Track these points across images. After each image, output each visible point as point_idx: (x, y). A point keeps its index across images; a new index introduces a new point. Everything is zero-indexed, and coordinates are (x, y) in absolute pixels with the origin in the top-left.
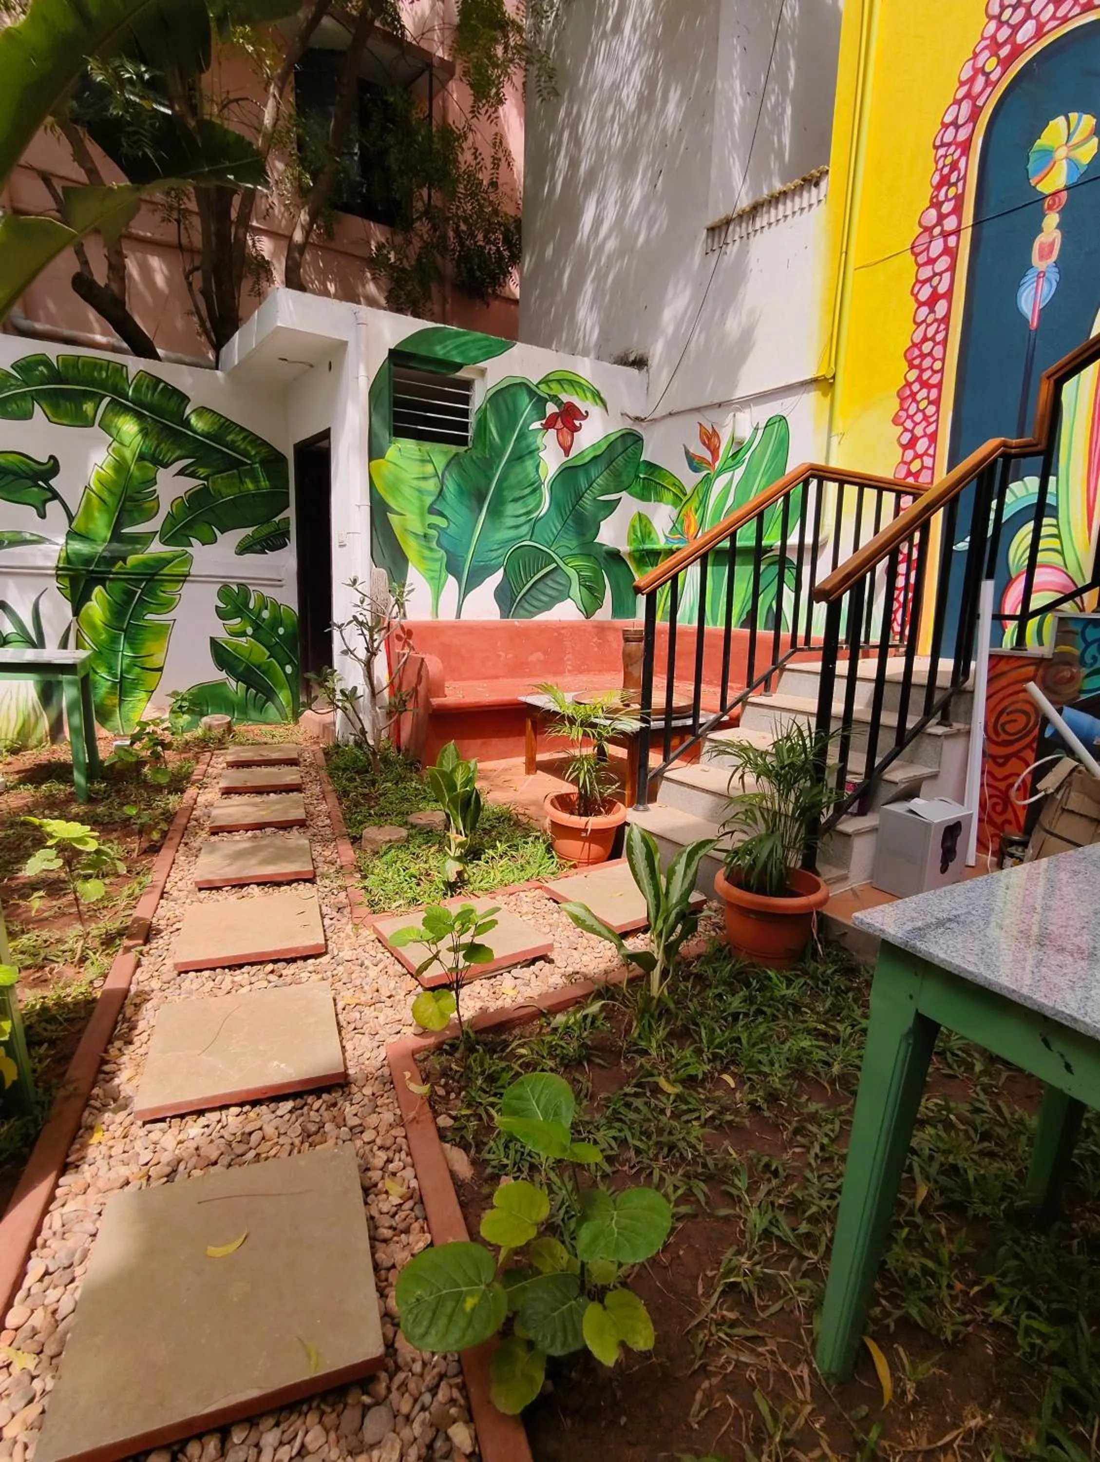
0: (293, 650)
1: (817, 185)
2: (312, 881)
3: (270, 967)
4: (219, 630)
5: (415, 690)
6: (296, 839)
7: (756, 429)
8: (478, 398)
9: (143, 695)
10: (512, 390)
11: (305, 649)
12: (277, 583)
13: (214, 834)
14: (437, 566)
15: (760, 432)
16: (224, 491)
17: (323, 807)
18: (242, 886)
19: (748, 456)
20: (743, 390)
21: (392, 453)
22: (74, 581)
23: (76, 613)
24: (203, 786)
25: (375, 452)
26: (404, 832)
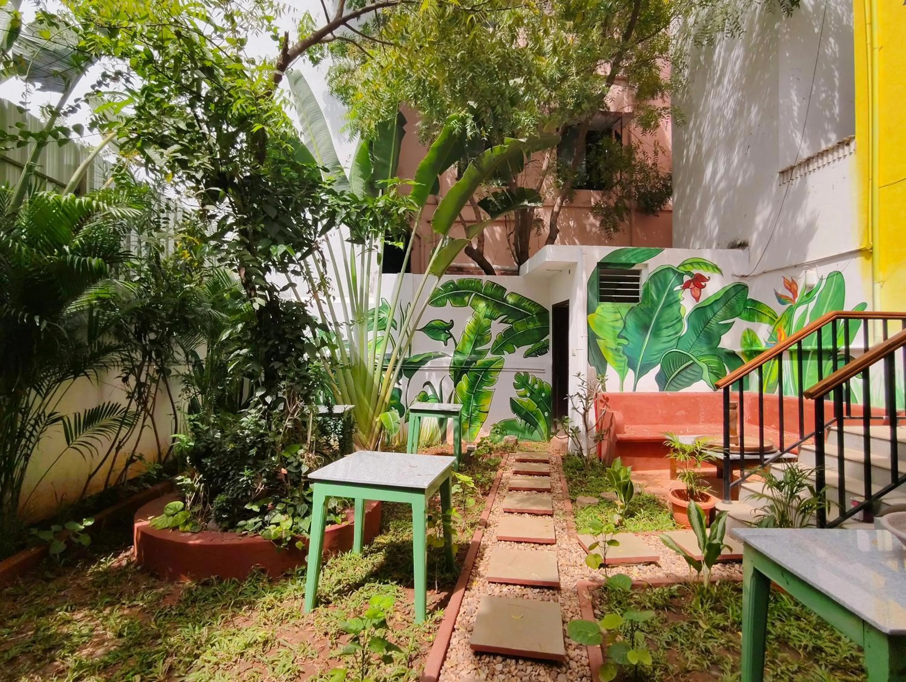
0: (548, 404)
1: (848, 144)
2: (551, 515)
3: (532, 545)
4: (514, 394)
5: (609, 430)
6: (546, 496)
7: (821, 279)
8: (644, 278)
9: (479, 424)
10: (663, 272)
11: (554, 404)
12: (543, 371)
13: (510, 490)
14: (623, 364)
15: (824, 281)
16: (519, 328)
17: (559, 484)
18: (522, 513)
19: (817, 295)
20: (810, 258)
21: (599, 310)
22: (455, 372)
23: (455, 386)
24: (505, 469)
25: (590, 310)
26: (597, 500)
